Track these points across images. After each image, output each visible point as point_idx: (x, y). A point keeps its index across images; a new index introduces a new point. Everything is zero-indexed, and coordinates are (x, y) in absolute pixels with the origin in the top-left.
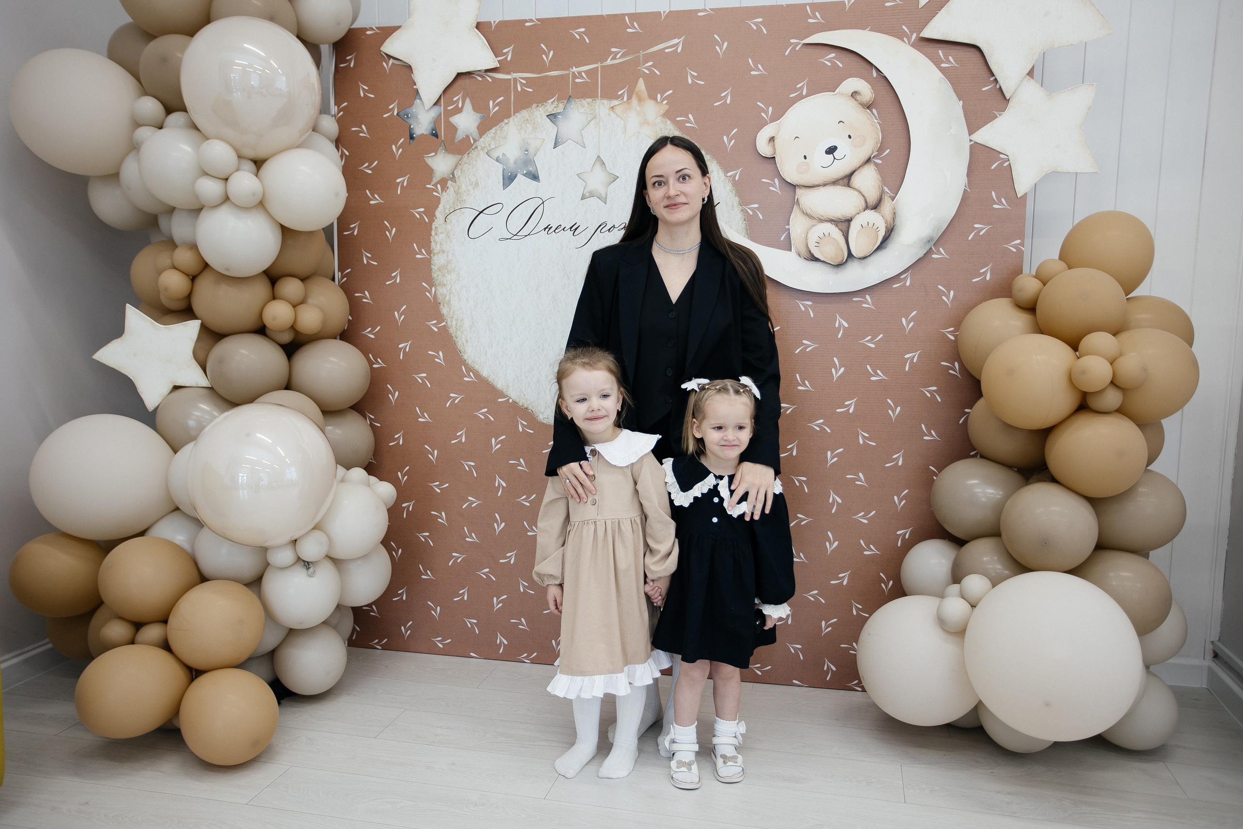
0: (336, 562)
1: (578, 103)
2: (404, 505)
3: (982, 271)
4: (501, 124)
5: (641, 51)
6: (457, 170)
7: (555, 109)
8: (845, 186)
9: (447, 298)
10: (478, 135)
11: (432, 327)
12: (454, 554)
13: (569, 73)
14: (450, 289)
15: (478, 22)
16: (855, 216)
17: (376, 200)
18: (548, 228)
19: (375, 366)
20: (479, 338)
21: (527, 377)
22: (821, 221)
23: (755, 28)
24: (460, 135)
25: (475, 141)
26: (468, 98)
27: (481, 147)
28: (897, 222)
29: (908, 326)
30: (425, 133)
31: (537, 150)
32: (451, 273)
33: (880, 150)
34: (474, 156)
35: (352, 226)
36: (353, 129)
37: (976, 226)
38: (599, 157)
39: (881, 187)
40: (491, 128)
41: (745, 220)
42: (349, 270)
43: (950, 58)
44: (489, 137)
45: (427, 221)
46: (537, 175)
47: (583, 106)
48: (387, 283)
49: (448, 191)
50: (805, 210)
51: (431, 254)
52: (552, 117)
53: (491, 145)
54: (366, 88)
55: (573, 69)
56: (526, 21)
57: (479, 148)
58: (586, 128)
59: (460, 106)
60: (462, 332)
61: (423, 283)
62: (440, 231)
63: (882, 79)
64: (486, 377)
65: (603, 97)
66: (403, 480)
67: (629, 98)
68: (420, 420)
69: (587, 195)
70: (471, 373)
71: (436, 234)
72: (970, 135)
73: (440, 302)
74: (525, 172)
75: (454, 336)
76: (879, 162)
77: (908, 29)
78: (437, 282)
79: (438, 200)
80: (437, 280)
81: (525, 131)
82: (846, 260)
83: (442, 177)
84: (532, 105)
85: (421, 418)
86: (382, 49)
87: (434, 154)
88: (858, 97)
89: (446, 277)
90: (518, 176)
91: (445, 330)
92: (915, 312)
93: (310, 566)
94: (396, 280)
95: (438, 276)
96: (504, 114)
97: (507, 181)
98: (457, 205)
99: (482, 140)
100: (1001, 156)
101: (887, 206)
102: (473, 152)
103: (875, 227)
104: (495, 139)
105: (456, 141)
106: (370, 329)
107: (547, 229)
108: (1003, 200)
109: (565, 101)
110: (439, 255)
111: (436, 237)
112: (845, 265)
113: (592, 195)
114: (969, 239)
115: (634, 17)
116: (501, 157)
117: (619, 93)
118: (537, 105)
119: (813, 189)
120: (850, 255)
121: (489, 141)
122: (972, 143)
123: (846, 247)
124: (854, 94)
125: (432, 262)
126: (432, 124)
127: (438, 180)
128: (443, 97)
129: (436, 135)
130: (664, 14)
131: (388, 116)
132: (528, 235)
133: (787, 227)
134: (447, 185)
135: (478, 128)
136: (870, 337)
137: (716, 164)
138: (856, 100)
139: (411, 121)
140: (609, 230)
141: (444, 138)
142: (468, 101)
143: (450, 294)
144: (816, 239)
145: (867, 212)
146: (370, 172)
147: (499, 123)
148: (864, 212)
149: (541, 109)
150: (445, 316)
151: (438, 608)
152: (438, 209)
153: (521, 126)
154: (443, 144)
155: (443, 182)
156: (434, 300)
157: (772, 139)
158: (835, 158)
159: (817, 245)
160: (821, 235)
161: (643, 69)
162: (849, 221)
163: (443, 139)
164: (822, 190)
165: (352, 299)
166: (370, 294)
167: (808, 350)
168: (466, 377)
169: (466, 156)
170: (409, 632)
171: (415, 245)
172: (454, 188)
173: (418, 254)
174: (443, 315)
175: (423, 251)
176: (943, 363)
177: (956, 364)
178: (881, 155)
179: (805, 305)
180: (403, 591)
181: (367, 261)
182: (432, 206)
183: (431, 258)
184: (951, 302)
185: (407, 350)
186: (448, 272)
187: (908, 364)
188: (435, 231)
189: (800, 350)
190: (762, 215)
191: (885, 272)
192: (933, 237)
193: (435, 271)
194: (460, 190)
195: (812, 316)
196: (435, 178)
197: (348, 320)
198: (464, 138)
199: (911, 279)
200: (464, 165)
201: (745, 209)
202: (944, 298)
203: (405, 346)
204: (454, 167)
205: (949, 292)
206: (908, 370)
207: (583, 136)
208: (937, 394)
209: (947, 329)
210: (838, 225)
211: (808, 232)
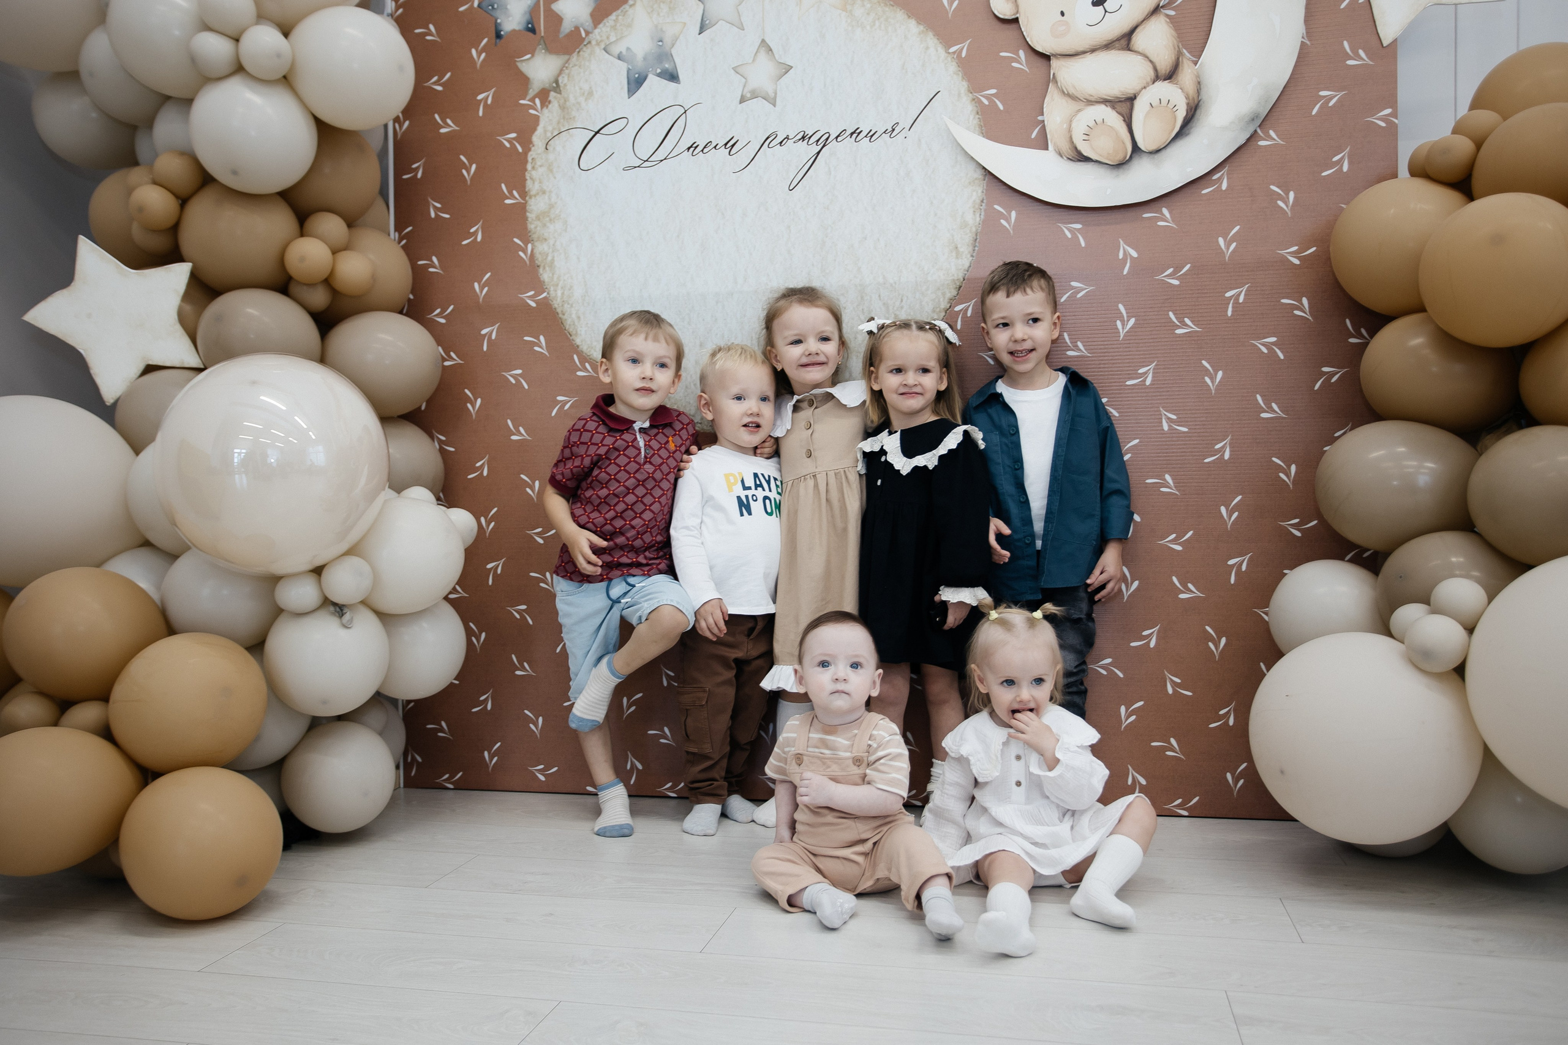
2: (489, 566)
3: (1335, 159)
4: (623, 7)
6: (563, 75)
8: (1123, 49)
9: (550, 258)
10: (592, 25)
11: (528, 301)
14: (553, 245)
16: (1140, 91)
17: (448, 128)
18: (692, 147)
19: (447, 363)
20: (596, 312)
22: (1090, 102)
24: (567, 27)
27: (597, 41)
28: (1204, 96)
29: (1228, 249)
30: (517, 28)
31: (676, 39)
32: (554, 222)
34: (586, 55)
35: (414, 166)
36: (418, 31)
37: (1323, 93)
38: (763, 41)
40: (610, 14)
41: (978, 113)
42: (410, 228)
44: (607, 27)
45: (520, 150)
46: (675, 74)
48: (465, 242)
49: (550, 106)
50: (1066, 88)
51: (526, 197)
53: (611, 37)
57: (594, 43)
58: (744, 3)
60: (572, 306)
61: (515, 240)
62: (539, 163)
66: (488, 529)
68: (514, 438)
69: (748, 95)
70: (586, 364)
71: (533, 168)
73: (539, 264)
74: (659, 71)
75: (560, 312)
76: (1172, 13)
78: (535, 236)
79: (536, 119)
80: (535, 233)
81: (658, 14)
82: (1131, 157)
83: (542, 86)
85: (514, 434)
87: (529, 56)
89: (548, 227)
90: (648, 77)
91: (546, 304)
92: (1238, 228)
93: (344, 612)
94: (476, 238)
95: (536, 228)
97: (633, 86)
98: (563, 126)
99: (597, 31)
101: (1187, 74)
102: (585, 49)
103: (1171, 106)
104: (616, 29)
105: (561, 36)
106: (438, 311)
107: (692, 149)
108: (1361, 52)
110: (537, 197)
111: (534, 173)
112: (1130, 164)
113: (755, 95)
114: (1314, 112)
116: (624, 52)
119: (1077, 57)
120: (1136, 148)
121: (607, 32)
125: (527, 207)
126: (527, 17)
127: (536, 91)
129: (533, 30)
131: (466, 10)
132: (665, 159)
133: (1040, 118)
134: (550, 99)
135: (592, 15)
136: (1171, 270)
137: (932, 37)
139: (497, 14)
140: (781, 143)
141: (545, 32)
143: (553, 251)
144: (1085, 129)
145: (1158, 84)
146: (440, 88)
147: (621, 6)
150: (546, 283)
151: (540, 720)
152: (537, 133)
153: (652, 8)
154: (542, 42)
156: (530, 261)
158: (1106, 11)
159: (1086, 137)
160: (1092, 124)
162: (1131, 99)
163: (543, 34)
164: (1089, 58)
165: (415, 268)
166: (438, 260)
167: (1079, 296)
168: (581, 370)
169: (575, 55)
170: (495, 759)
171: (503, 186)
172: (558, 102)
173: (508, 198)
174: (544, 282)
175: (515, 193)
176: (1284, 301)
177: (1305, 301)
178: (1174, 3)
179: (1071, 229)
180: (488, 697)
181: (436, 215)
182: (527, 129)
183: (526, 203)
184: (1291, 209)
185: (494, 337)
186: (550, 220)
187: (1231, 306)
188: (532, 163)
189: (1068, 297)
190: (1003, 105)
191: (1189, 170)
192: (1259, 114)
193: (532, 220)
194: (567, 103)
195: (1083, 244)
196: (531, 90)
197: (409, 300)
198: (572, 31)
199: (1228, 179)
200: (573, 69)
201: (977, 97)
202: (1280, 203)
203: (490, 331)
204: (558, 72)
205: (1287, 194)
206: (1232, 315)
207: (740, 13)
208: (1278, 348)
209: (1288, 249)
210: (1116, 106)
211: (1071, 121)
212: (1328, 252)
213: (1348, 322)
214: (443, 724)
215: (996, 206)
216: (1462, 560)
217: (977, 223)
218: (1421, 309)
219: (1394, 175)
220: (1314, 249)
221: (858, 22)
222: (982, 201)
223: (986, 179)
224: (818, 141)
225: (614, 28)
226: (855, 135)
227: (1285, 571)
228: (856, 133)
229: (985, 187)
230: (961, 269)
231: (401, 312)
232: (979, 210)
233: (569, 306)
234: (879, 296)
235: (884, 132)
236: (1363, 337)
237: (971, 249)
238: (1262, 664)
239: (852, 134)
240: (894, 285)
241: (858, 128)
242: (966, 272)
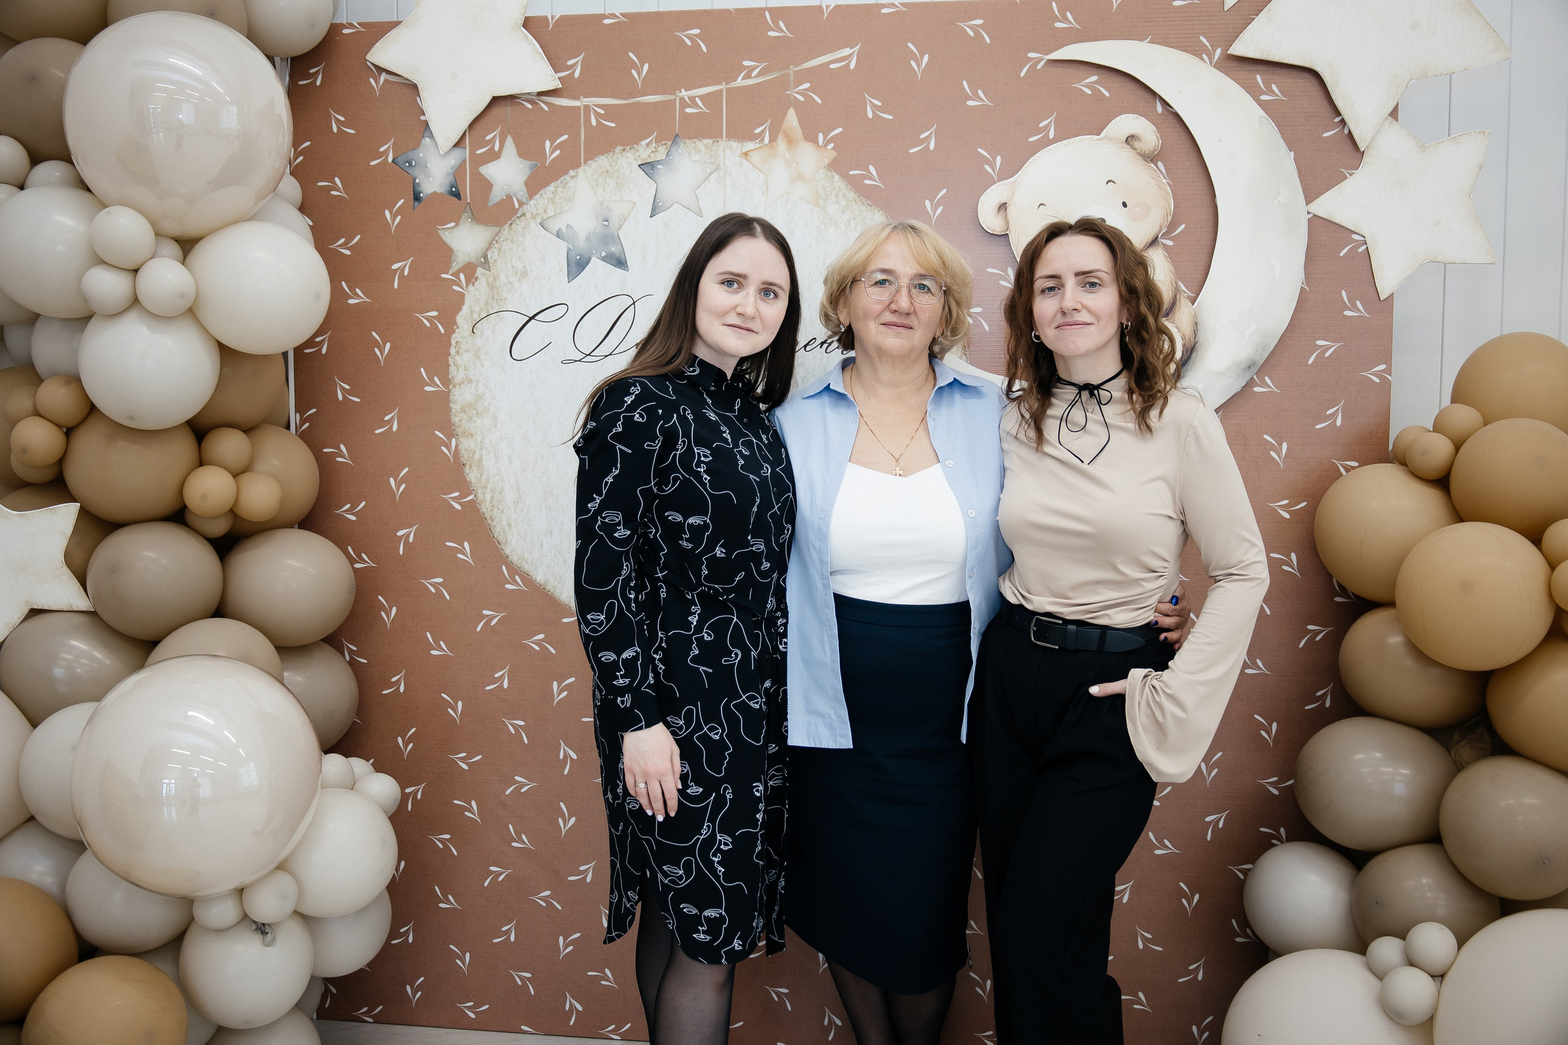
1: (689, 146)
2: (409, 791)
3: (1329, 412)
4: (563, 177)
5: (792, 67)
6: (492, 250)
7: (652, 155)
9: (477, 456)
10: (526, 194)
11: (452, 503)
12: (493, 868)
13: (675, 99)
14: (481, 442)
15: (526, 17)
17: (357, 298)
19: (357, 566)
20: (530, 520)
23: (972, 34)
24: (497, 195)
25: (521, 204)
26: (509, 136)
27: (532, 214)
28: (1201, 337)
30: (439, 192)
31: (624, 220)
32: (482, 416)
33: (1172, 226)
34: (519, 228)
35: (317, 339)
36: (320, 184)
37: (1319, 343)
39: (1174, 283)
40: (548, 184)
42: (314, 410)
43: (1274, 87)
44: (544, 199)
45: (442, 331)
46: (623, 260)
47: (698, 151)
48: (378, 431)
49: (477, 283)
51: (449, 384)
52: (648, 167)
53: (548, 211)
54: (342, 119)
55: (681, 92)
56: (605, 16)
57: (528, 215)
58: (702, 186)
59: (497, 148)
60: (502, 512)
61: (437, 432)
62: (464, 348)
63: (1171, 118)
64: (542, 583)
65: (731, 136)
66: (406, 750)
67: (773, 139)
68: (434, 652)
70: (517, 577)
71: (458, 352)
72: (1309, 200)
73: (465, 462)
74: (604, 254)
75: (488, 517)
76: (1170, 243)
77: (1208, 41)
78: (460, 431)
79: (461, 298)
80: (459, 427)
81: (604, 189)
83: (468, 260)
84: (615, 148)
85: (434, 649)
86: (368, 57)
87: (453, 224)
88: (1137, 144)
89: (475, 422)
90: (592, 261)
91: (472, 508)
93: (267, 931)
94: (391, 427)
95: (460, 421)
96: (569, 163)
97: (574, 269)
98: (492, 307)
99: (532, 203)
100: (1355, 237)
101: (1184, 312)
102: (518, 221)
104: (555, 202)
105: (490, 204)
106: (348, 506)
108: (1358, 303)
109: (669, 143)
110: (462, 386)
111: (458, 358)
114: (1310, 363)
115: (779, 13)
116: (564, 230)
117: (757, 131)
118: (622, 148)
121: (544, 204)
122: (1310, 216)
124: (1130, 140)
125: (451, 397)
126: (450, 179)
127: (461, 265)
128: (469, 134)
129: (457, 195)
130: (827, 9)
131: (378, 164)
132: (610, 354)
134: (477, 275)
135: (526, 183)
138: (1133, 149)
139: (416, 172)
141: (471, 200)
142: (509, 141)
143: (481, 449)
146: (347, 252)
147: (561, 177)
149: (629, 155)
150: (473, 485)
151: (468, 955)
152: (461, 313)
153: (597, 181)
154: (468, 208)
155: (470, 271)
156: (454, 458)
157: (1003, 207)
161: (794, 94)
165: (319, 457)
166: (347, 448)
168: (509, 583)
169: (506, 227)
170: (419, 994)
171: (423, 371)
172: (487, 280)
173: (428, 384)
174: (471, 483)
175: (436, 379)
177: (1293, 556)
178: (1173, 233)
180: (409, 929)
181: (344, 396)
182: (451, 307)
183: (449, 391)
184: (1284, 461)
185: (411, 539)
186: (478, 414)
188: (456, 347)
190: (988, 324)
192: (1256, 362)
193: (457, 411)
194: (497, 279)
196: (455, 263)
198: (503, 199)
200: (504, 243)
202: (1273, 454)
203: (407, 533)
204: (487, 245)
205: (1280, 445)
207: (699, 198)
209: (1279, 502)
212: (1316, 510)
213: (1334, 581)
220: (1305, 503)
221: (831, 219)
225: (552, 200)
226: (825, 346)
233: (499, 512)
236: (1348, 595)
239: (822, 344)
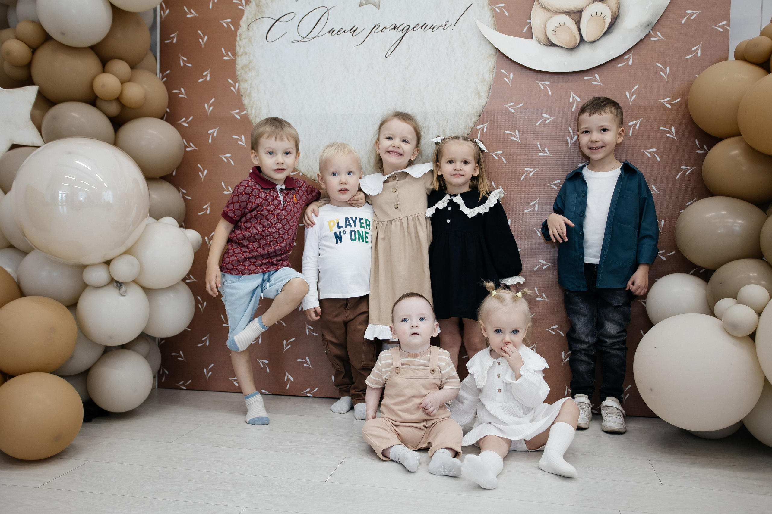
0: (146, 290)
3: (693, 49)
9: (248, 91)
11: (236, 115)
14: (251, 84)
16: (586, 7)
17: (192, 14)
18: (331, 31)
19: (188, 149)
21: (314, 154)
22: (557, 13)
28: (621, 11)
29: (631, 98)
32: (251, 71)
35: (172, 36)
37: (688, 11)
41: (493, 17)
45: (233, 29)
48: (200, 81)
49: (251, 4)
50: (544, 4)
51: (235, 56)
61: (229, 80)
62: (243, 37)
69: (364, 2)
71: (240, 39)
73: (242, 94)
78: (240, 79)
79: (243, 12)
80: (240, 77)
82: (579, 44)
85: (225, 191)
89: (248, 74)
91: (246, 117)
92: (637, 86)
93: (122, 286)
94: (206, 78)
95: (241, 73)
98: (258, 16)
103: (602, 16)
106: (184, 119)
107: (331, 32)
110: (242, 56)
111: (240, 42)
112: (578, 48)
113: (367, 2)
114: (683, 22)
120: (582, 40)
123: (578, 34)
125: (236, 62)
132: (316, 37)
133: (528, 21)
140: (382, 30)
143: (250, 88)
144: (553, 28)
145: (596, 3)
148: (593, 4)
150: (246, 106)
152: (243, 20)
156: (237, 92)
159: (554, 33)
160: (558, 25)
162: (580, 12)
165: (170, 94)
166: (185, 90)
167: (547, 122)
170: (210, 373)
171: (223, 49)
172: (255, 2)
173: (225, 56)
174: (245, 105)
175: (229, 53)
176: (662, 128)
177: (673, 129)
179: (544, 84)
180: (207, 338)
181: (184, 64)
182: (237, 17)
183: (236, 59)
184: (667, 77)
185: (215, 135)
186: (249, 70)
187: (631, 130)
189: (540, 123)
190: (508, 13)
191: (611, 53)
192: (652, 22)
193: (239, 69)
194: (261, 3)
195: (550, 93)
197: (167, 111)
199: (632, 58)
201: (493, 8)
202: (662, 73)
203: (213, 132)
205: (666, 68)
206: (632, 135)
208: (656, 155)
209: (665, 99)
210: (571, 15)
211: (546, 23)
212: (686, 101)
213: (696, 141)
214: (181, 353)
215: (502, 70)
216: (756, 274)
217: (491, 80)
218: (739, 134)
219: (727, 59)
220: (679, 99)
222: (494, 67)
223: (497, 55)
224: (403, 30)
226: (424, 27)
227: (656, 279)
228: (424, 26)
229: (496, 59)
230: (481, 105)
231: (162, 118)
232: (492, 72)
234: (435, 119)
235: (441, 26)
236: (704, 149)
237: (487, 94)
238: (641, 330)
239: (422, 27)
240: (443, 113)
241: (426, 23)
242: (484, 107)
